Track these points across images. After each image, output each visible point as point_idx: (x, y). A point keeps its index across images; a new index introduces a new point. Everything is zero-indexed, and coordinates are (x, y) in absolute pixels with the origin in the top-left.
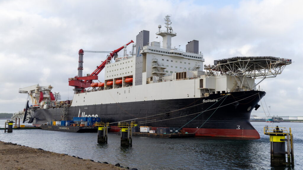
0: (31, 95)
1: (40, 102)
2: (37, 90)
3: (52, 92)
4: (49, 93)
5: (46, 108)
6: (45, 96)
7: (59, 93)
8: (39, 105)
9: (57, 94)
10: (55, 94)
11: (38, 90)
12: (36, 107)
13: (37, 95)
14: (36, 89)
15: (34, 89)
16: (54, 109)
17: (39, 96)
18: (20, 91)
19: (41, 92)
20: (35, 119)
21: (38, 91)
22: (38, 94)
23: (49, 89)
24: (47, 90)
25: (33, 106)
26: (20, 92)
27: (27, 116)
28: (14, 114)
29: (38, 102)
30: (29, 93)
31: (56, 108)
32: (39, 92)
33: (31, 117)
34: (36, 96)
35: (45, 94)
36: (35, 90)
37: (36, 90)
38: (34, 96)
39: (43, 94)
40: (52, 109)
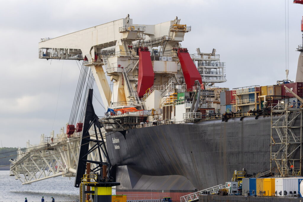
0: (98, 66)
1: (141, 96)
2: (124, 41)
3: (186, 51)
4: (175, 55)
5: (187, 121)
6: (159, 67)
7: (213, 54)
8: (138, 108)
9: (205, 57)
10: (199, 57)
11: (127, 42)
12: (132, 118)
13: (124, 64)
14: (119, 37)
15: (112, 40)
16: (230, 121)
17: (136, 69)
18: (45, 51)
19: (142, 50)
20: (126, 167)
21: (130, 47)
22: (129, 58)
23: (174, 37)
24: (164, 42)
25: (119, 114)
26: (46, 56)
27: (91, 157)
28: (24, 150)
29: (135, 94)
30: (86, 59)
31: (238, 120)
32: (134, 52)
33: (104, 160)
34: (120, 70)
35: (158, 59)
36: (113, 43)
37: (119, 43)
38: (116, 70)
39: (152, 59)
40: (220, 121)
